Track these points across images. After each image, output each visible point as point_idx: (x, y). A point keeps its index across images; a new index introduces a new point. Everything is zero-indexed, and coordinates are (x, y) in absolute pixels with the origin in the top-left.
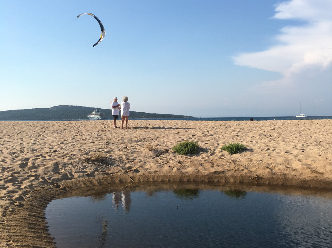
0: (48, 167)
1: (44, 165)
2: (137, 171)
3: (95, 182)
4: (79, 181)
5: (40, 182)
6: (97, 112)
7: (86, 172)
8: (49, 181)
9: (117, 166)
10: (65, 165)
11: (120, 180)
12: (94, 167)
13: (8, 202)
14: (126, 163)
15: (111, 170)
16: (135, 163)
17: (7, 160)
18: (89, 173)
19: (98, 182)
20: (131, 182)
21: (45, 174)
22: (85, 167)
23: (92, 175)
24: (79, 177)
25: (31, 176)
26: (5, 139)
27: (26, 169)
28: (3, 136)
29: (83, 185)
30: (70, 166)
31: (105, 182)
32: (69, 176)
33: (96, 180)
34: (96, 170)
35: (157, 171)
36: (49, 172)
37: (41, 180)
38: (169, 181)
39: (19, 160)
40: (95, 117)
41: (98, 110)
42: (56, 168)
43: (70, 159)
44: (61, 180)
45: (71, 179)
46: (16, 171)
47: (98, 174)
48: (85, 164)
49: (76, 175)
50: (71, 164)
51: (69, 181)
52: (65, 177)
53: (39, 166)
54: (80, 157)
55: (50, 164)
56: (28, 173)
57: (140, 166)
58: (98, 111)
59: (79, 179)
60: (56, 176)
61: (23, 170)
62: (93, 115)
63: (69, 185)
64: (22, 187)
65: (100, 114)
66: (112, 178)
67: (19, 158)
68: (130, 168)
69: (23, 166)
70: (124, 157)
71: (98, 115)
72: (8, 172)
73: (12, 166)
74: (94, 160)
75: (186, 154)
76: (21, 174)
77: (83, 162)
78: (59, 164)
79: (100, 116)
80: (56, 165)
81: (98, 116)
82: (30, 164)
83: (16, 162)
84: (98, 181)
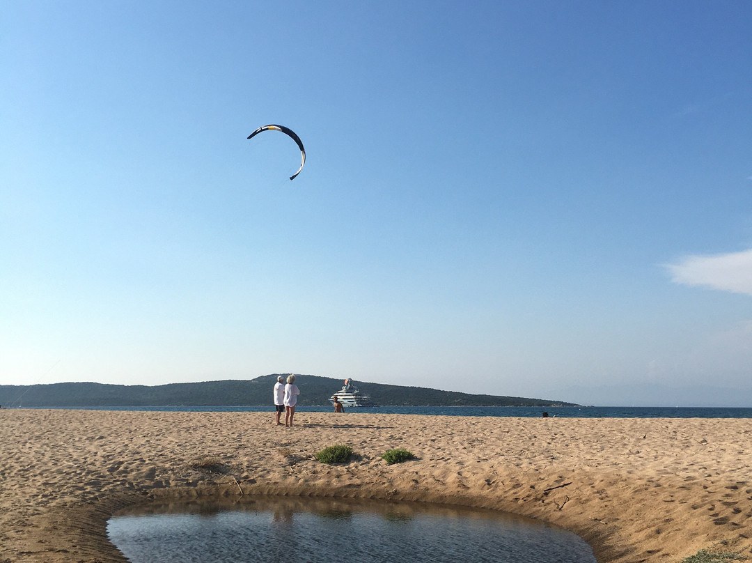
0: (142, 473)
1: (138, 470)
2: (253, 481)
3: (194, 493)
4: (174, 491)
5: (126, 487)
6: (350, 390)
7: (187, 480)
8: (136, 488)
9: (231, 474)
10: (165, 471)
11: (226, 492)
12: (200, 475)
13: (80, 499)
14: (243, 472)
15: (221, 479)
16: (255, 473)
17: (97, 463)
18: (191, 481)
19: (197, 493)
20: (240, 494)
21: (134, 480)
22: (189, 475)
23: (194, 484)
24: (176, 486)
25: (118, 481)
26: (110, 438)
27: (115, 473)
28: (109, 435)
29: (177, 495)
30: (170, 472)
31: (206, 493)
32: (164, 484)
33: (196, 491)
34: (202, 479)
35: (277, 483)
36: (141, 477)
37: (127, 486)
38: (287, 495)
39: (110, 464)
40: (345, 401)
41: (353, 386)
42: (151, 474)
43: (173, 465)
44: (152, 487)
45: (165, 487)
46: (102, 474)
47: (202, 484)
48: (190, 471)
49: (172, 483)
50: (172, 470)
51: (162, 489)
52: (159, 484)
53: (132, 471)
54: (188, 461)
55: (145, 469)
56: (115, 478)
57: (260, 476)
58: (353, 388)
59: (175, 488)
60: (148, 483)
61: (111, 474)
62: (342, 396)
63: (159, 493)
64: (102, 490)
65: (356, 395)
66: (217, 489)
67: (112, 462)
68: (247, 477)
69: (112, 470)
70: (246, 464)
71: (352, 397)
72: (92, 476)
73: (99, 469)
74: (203, 467)
75: (331, 462)
76: (107, 478)
77: (188, 469)
78: (158, 469)
79: (355, 398)
80: (153, 471)
81: (352, 399)
82: (121, 468)
83: (106, 466)
84: (199, 492)
